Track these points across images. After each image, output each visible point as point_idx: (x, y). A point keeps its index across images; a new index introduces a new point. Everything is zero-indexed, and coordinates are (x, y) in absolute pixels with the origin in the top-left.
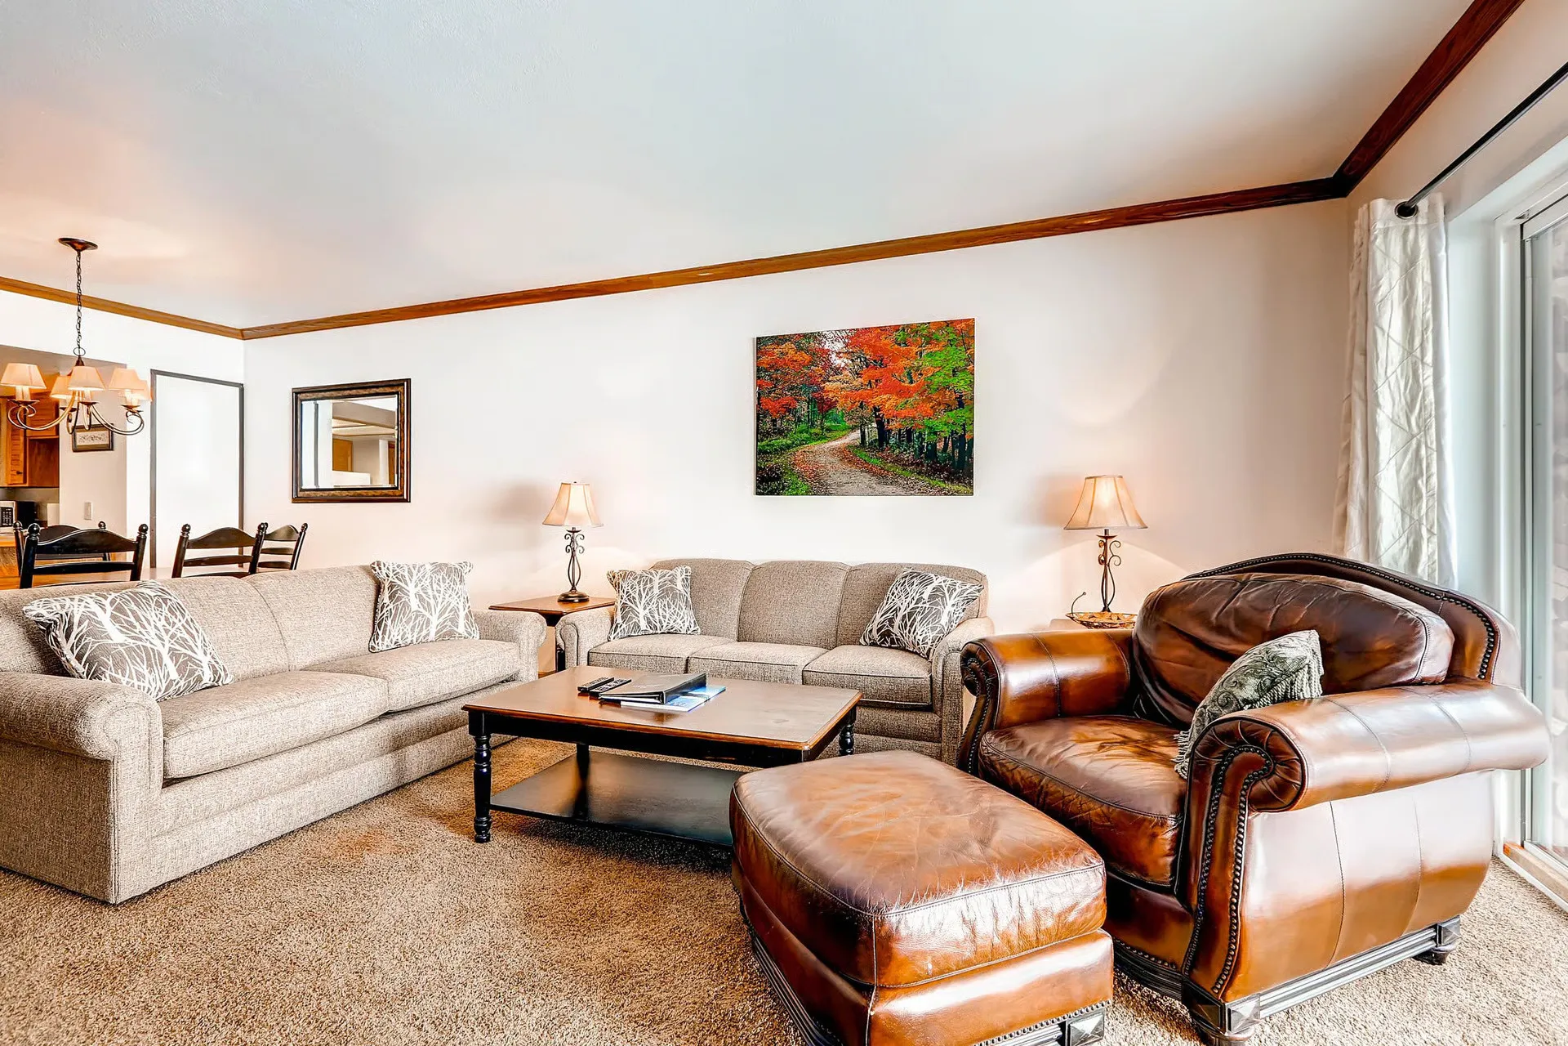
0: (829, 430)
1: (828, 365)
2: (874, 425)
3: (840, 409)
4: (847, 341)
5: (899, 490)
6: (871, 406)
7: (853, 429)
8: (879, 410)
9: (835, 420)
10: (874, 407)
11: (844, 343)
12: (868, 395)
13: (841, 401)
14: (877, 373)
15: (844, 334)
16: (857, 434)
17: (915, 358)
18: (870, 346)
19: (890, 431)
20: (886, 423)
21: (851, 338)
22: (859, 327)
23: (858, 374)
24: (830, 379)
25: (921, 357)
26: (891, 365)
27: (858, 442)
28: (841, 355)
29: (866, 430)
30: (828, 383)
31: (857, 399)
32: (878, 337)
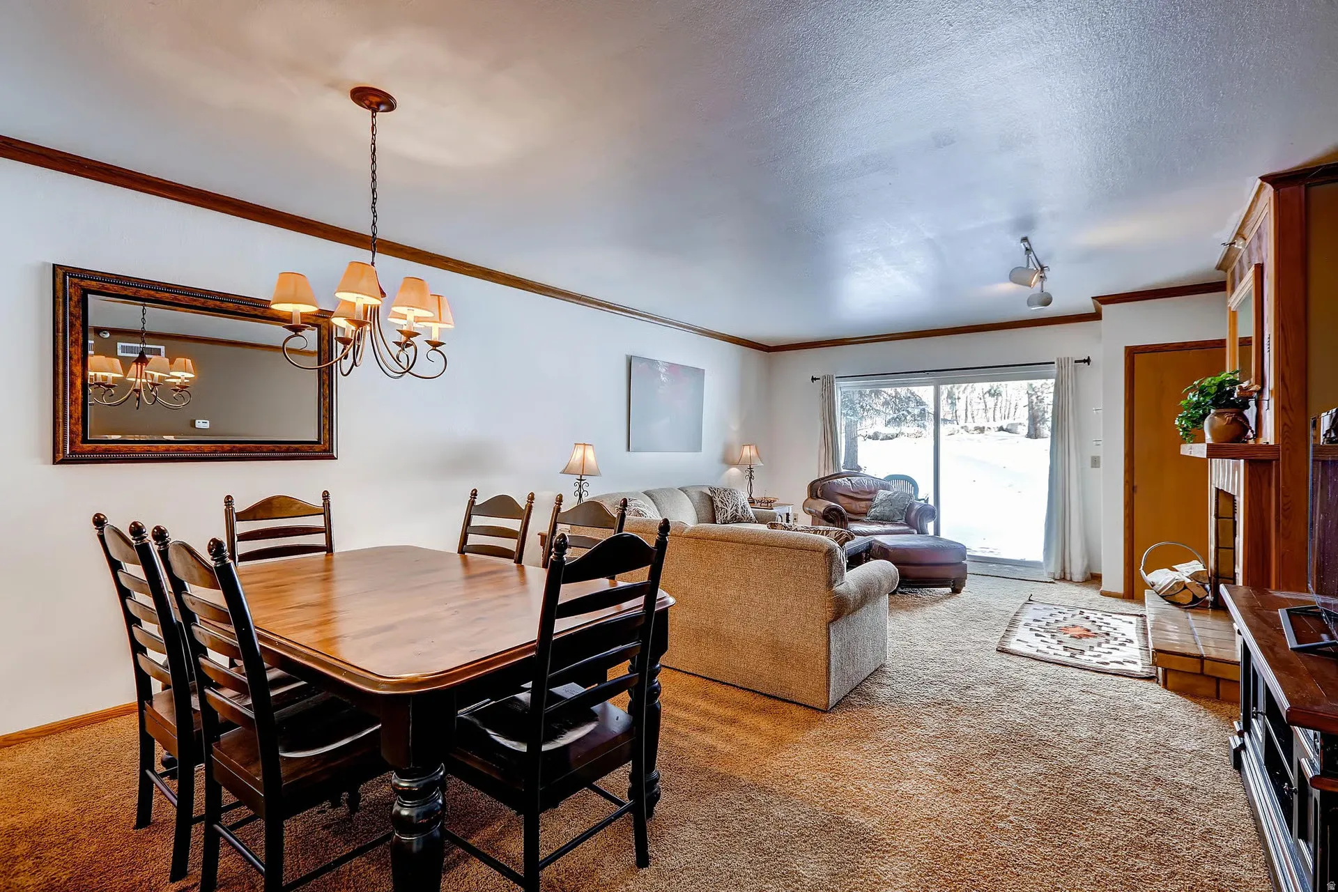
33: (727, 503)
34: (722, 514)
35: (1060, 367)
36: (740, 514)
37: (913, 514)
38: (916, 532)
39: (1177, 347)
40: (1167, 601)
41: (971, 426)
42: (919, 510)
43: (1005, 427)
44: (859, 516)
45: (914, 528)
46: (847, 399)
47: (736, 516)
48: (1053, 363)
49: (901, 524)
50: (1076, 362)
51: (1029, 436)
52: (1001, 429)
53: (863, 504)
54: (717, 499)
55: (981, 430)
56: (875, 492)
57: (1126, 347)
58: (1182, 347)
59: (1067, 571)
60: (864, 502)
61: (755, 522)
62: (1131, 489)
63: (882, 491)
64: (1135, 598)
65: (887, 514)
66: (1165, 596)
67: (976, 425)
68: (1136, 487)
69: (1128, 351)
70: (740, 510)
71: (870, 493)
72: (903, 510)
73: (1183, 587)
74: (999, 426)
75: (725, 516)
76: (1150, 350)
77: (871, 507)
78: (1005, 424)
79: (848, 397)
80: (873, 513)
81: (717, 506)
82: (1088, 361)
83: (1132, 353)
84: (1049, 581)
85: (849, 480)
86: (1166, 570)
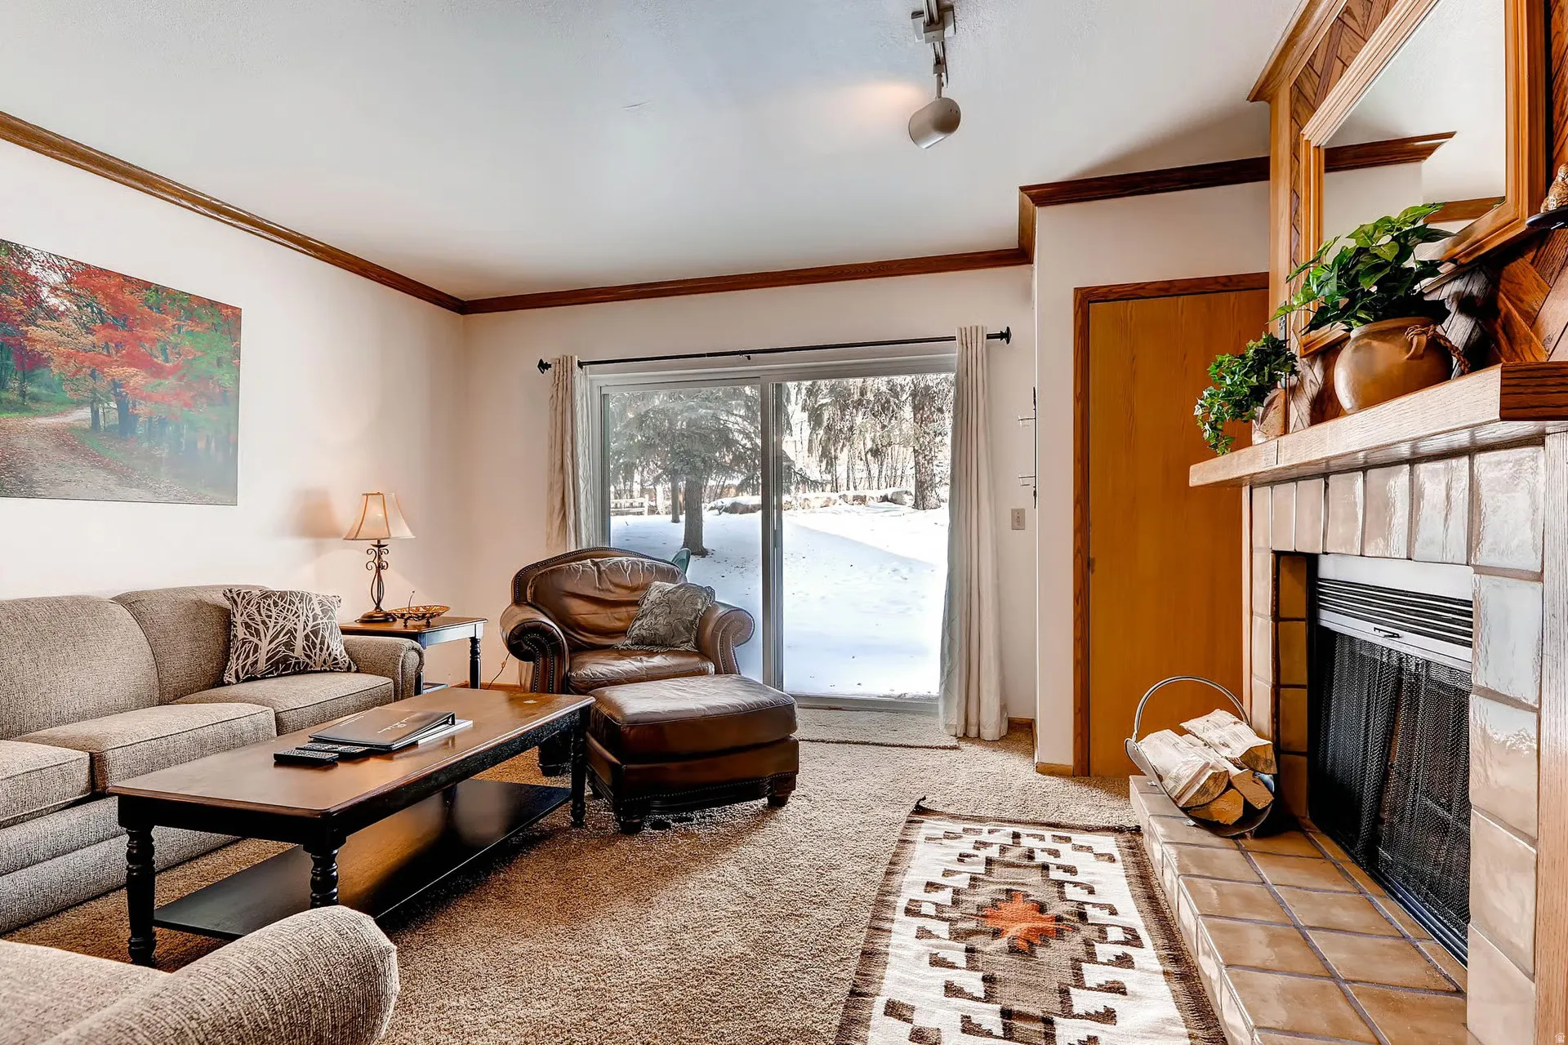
0: (35, 398)
1: (33, 299)
2: (113, 405)
3: (56, 371)
4: (69, 274)
5: (149, 496)
6: (109, 378)
7: (79, 404)
8: (121, 386)
9: (48, 387)
10: (113, 380)
11: (65, 276)
12: (103, 363)
13: (58, 360)
14: (120, 334)
15: (64, 263)
16: (85, 413)
17: (172, 332)
18: (107, 296)
19: (136, 416)
20: (130, 405)
21: (78, 275)
22: (92, 263)
23: (88, 328)
24: (38, 323)
25: (179, 333)
26: (138, 331)
27: (87, 425)
28: (59, 292)
29: (101, 411)
30: (33, 327)
31: (87, 364)
32: (121, 288)
33: (261, 627)
34: (242, 657)
35: (965, 345)
36: (298, 652)
37: (709, 629)
38: (711, 668)
39: (1160, 290)
40: (1192, 818)
41: (851, 494)
42: (722, 619)
43: (889, 497)
44: (602, 641)
45: (710, 659)
46: (682, 449)
47: (286, 658)
48: (953, 339)
49: (687, 653)
50: (989, 337)
51: (916, 506)
52: (885, 499)
53: (623, 612)
54: (238, 620)
55: (862, 500)
56: (646, 587)
57: (1076, 289)
58: (1167, 290)
59: (973, 720)
60: (624, 609)
61: (349, 670)
62: (1084, 564)
63: (657, 583)
64: (1092, 774)
65: (662, 631)
66: (1190, 808)
67: (857, 493)
68: (1094, 559)
69: (1079, 296)
70: (299, 643)
71: (634, 589)
72: (692, 623)
73: (1224, 785)
74: (883, 495)
75: (250, 661)
76: (1116, 296)
77: (633, 618)
78: (889, 492)
79: (684, 447)
80: (636, 632)
81: (235, 636)
82: (1006, 336)
83: (1086, 299)
84: (949, 744)
85: (595, 564)
86: (1168, 733)
